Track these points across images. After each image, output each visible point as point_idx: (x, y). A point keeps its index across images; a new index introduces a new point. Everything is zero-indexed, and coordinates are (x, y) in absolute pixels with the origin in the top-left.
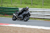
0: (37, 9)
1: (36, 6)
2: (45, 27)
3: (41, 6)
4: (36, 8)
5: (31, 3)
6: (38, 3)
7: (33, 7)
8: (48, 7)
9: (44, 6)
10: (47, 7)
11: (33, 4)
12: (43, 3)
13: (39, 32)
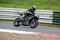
0: (9, 9)
1: (9, 5)
2: (19, 30)
3: (14, 6)
4: (9, 7)
5: (3, 2)
6: (10, 2)
7: (5, 6)
8: (23, 6)
9: (18, 5)
10: (21, 6)
11: (5, 2)
12: (16, 2)
13: (11, 36)
